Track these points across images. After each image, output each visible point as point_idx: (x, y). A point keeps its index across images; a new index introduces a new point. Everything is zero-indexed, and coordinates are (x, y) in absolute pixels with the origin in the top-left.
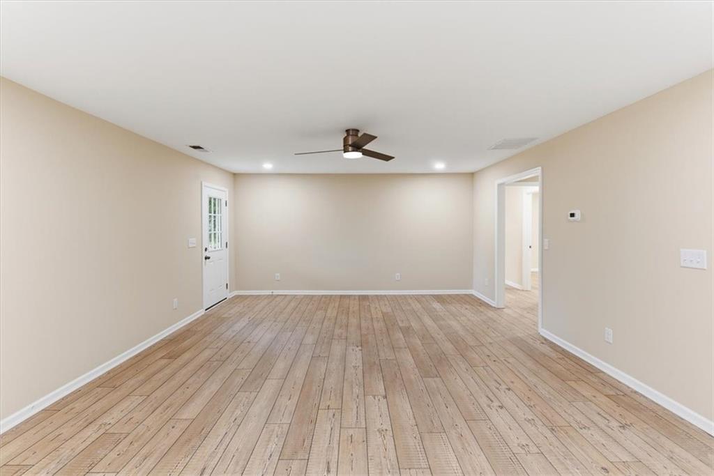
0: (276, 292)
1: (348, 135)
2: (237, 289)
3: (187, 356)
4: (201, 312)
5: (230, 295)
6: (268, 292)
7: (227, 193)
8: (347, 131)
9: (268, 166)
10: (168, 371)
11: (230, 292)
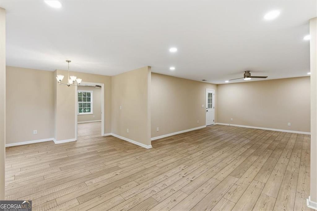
0: (231, 125)
1: (246, 73)
2: (218, 122)
3: (199, 133)
4: (205, 126)
5: (215, 124)
6: (228, 125)
7: (214, 91)
8: (245, 72)
9: (227, 82)
10: (195, 135)
11: (215, 123)
